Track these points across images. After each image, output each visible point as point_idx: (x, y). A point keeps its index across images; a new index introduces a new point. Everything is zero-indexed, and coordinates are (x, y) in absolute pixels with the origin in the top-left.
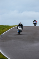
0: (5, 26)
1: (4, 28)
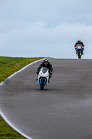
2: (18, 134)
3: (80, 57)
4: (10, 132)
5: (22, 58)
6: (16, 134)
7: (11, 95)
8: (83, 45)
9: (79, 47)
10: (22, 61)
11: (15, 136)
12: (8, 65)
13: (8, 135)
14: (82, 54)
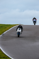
0: (7, 25)
1: (6, 26)
2: (8, 57)
3: (35, 24)
4: (5, 56)
5: (10, 25)
6: (7, 57)
7: (5, 40)
8: (36, 19)
9: (35, 20)
10: (10, 26)
11: (7, 58)
12: (4, 27)
13: (4, 57)
14: (36, 23)
